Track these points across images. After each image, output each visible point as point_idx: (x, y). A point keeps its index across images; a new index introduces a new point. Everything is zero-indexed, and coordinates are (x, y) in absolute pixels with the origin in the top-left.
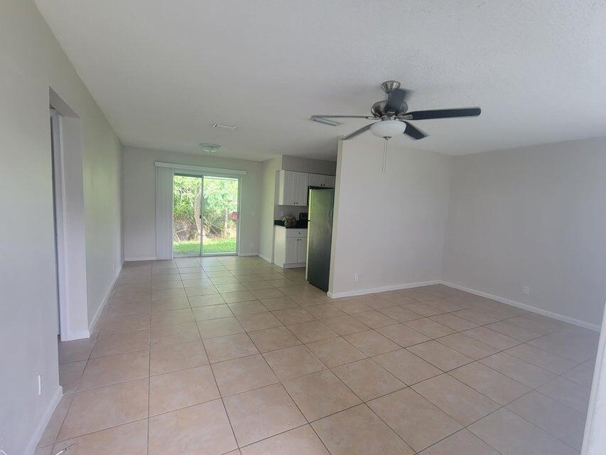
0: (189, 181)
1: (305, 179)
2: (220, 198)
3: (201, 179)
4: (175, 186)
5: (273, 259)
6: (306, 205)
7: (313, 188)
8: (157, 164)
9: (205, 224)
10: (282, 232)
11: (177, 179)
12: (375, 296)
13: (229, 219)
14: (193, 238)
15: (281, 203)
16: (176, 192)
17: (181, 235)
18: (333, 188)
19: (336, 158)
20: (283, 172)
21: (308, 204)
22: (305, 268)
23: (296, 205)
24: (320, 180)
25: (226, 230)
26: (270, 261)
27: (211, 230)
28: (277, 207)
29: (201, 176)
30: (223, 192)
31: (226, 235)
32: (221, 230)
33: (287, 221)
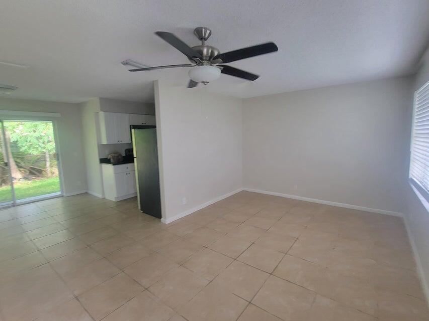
1: (126, 119)
2: (35, 141)
5: (103, 194)
6: (130, 142)
7: (135, 127)
9: (21, 167)
10: (109, 169)
12: (201, 213)
13: (51, 158)
15: (105, 142)
18: (154, 127)
19: (154, 100)
20: (102, 114)
21: (132, 140)
22: (137, 196)
23: (120, 142)
24: (140, 120)
25: (49, 169)
26: (100, 196)
27: (30, 172)
28: (101, 147)
30: (37, 134)
31: (50, 175)
32: (42, 171)
33: (113, 159)
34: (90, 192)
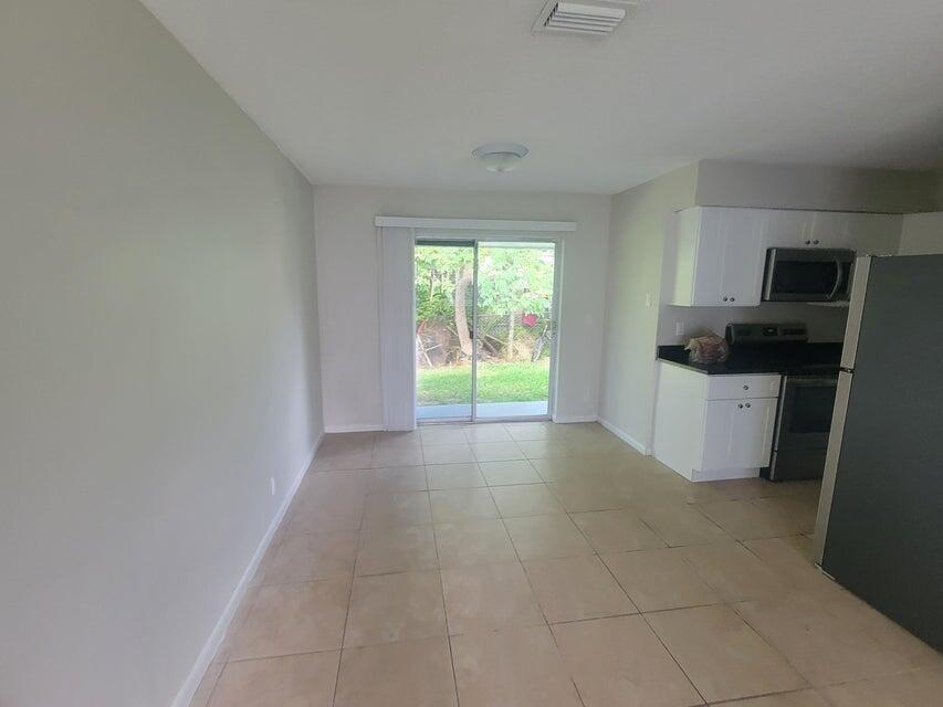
0: (445, 256)
3: (472, 249)
4: (417, 267)
5: (651, 444)
8: (380, 221)
11: (422, 252)
13: (516, 323)
14: (453, 361)
15: (684, 296)
16: (419, 281)
17: (433, 354)
23: (729, 303)
25: (511, 345)
26: (641, 448)
27: (485, 345)
28: (669, 312)
29: (472, 244)
31: (511, 355)
32: (501, 345)
33: (702, 352)
34: (606, 424)
